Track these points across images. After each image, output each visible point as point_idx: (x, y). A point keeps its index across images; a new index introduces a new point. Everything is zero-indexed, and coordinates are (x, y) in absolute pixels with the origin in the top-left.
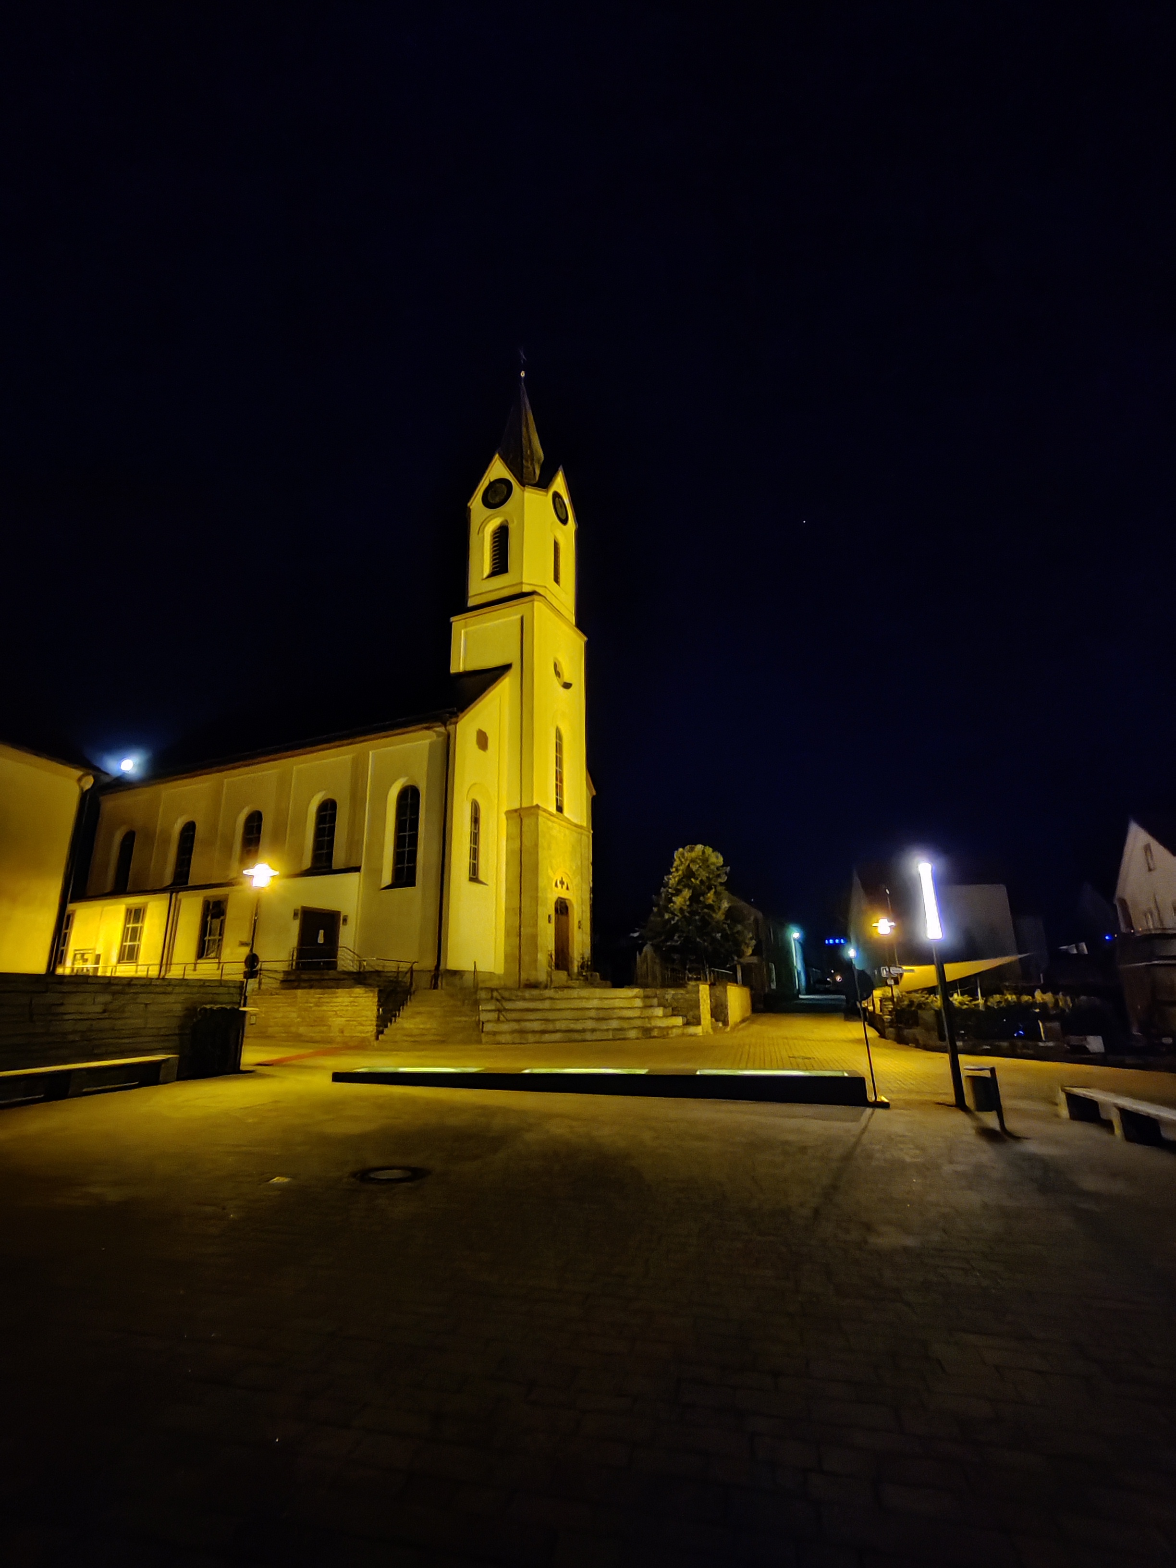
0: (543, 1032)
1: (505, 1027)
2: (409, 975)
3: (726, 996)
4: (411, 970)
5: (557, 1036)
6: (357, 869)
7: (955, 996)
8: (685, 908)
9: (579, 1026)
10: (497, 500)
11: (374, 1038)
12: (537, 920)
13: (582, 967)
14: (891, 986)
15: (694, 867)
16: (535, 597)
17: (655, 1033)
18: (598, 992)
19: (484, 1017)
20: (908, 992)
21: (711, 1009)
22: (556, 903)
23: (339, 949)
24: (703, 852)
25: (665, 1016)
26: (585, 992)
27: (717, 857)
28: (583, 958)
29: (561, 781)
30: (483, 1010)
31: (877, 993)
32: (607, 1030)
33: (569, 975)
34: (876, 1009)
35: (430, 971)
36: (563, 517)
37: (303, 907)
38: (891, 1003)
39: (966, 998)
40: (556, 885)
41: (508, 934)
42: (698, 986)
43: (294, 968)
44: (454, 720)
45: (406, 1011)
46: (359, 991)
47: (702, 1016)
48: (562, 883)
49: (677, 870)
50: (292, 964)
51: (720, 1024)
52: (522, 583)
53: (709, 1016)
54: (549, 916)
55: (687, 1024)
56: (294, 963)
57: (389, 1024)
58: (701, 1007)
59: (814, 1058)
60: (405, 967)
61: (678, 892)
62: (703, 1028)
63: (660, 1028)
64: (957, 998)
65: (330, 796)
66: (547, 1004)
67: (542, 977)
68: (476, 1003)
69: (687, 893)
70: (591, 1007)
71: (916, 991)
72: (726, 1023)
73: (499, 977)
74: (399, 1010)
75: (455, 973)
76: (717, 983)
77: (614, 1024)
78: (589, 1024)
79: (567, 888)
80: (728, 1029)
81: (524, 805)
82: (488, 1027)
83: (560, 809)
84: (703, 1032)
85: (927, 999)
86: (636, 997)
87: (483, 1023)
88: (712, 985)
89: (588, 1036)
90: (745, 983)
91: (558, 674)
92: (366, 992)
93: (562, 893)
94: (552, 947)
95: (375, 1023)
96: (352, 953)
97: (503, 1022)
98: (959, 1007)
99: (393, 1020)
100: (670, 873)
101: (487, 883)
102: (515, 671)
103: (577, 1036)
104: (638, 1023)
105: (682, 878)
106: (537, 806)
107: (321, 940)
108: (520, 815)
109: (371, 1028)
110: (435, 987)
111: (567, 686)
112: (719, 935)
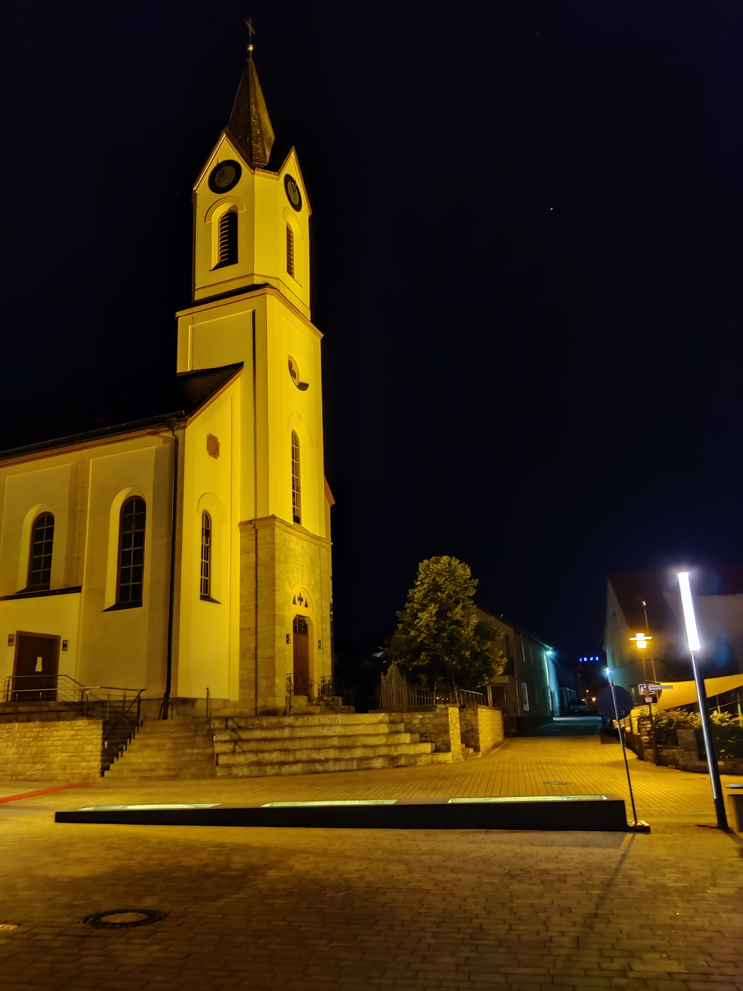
0: (282, 764)
1: (241, 759)
2: (135, 705)
3: (477, 720)
4: (139, 700)
5: (297, 768)
6: (78, 589)
7: (715, 713)
8: (431, 624)
9: (321, 756)
10: (224, 184)
11: (99, 775)
12: (274, 641)
13: (322, 691)
14: (649, 704)
15: (440, 580)
16: (267, 290)
17: (403, 761)
18: (341, 718)
19: (218, 748)
20: (667, 711)
21: (461, 734)
22: (294, 621)
23: (59, 677)
24: (450, 564)
25: (414, 743)
26: (326, 719)
27: (465, 570)
28: (323, 681)
29: (298, 489)
30: (217, 742)
31: (635, 713)
32: (352, 759)
33: (310, 700)
34: (634, 730)
35: (158, 699)
36: (296, 203)
37: (18, 632)
38: (649, 722)
39: (727, 715)
40: (294, 603)
41: (243, 656)
42: (447, 709)
43: (9, 699)
44: (182, 424)
45: (135, 744)
46: (81, 723)
47: (452, 742)
48: (301, 600)
49: (423, 584)
50: (8, 696)
51: (471, 750)
52: (252, 274)
53: (459, 742)
54: (288, 636)
55: (437, 750)
56: (10, 694)
57: (115, 759)
58: (451, 732)
59: (571, 784)
60: (131, 696)
61: (424, 608)
62: (453, 755)
63: (407, 756)
64: (716, 715)
65: (47, 510)
66: (287, 733)
67: (280, 703)
68: (210, 733)
69: (433, 608)
70: (333, 734)
71: (675, 709)
72: (477, 749)
73: (234, 705)
74: (126, 744)
75: (185, 701)
76: (467, 706)
77: (359, 753)
78: (332, 754)
79: (306, 606)
80: (480, 755)
81: (259, 516)
82: (222, 760)
83: (297, 519)
84: (453, 759)
85: (686, 716)
86: (381, 722)
87: (217, 755)
88: (462, 708)
89: (331, 766)
90: (497, 705)
91: (293, 374)
92: (90, 724)
93: (299, 610)
94: (290, 669)
95: (99, 758)
96: (73, 683)
97: (240, 754)
98: (720, 725)
99: (120, 755)
100: (415, 586)
101: (221, 602)
102: (247, 371)
103: (318, 767)
104: (383, 751)
105: (428, 592)
106: (273, 517)
107: (39, 668)
108: (254, 527)
109: (97, 764)
110: (165, 717)
111: (303, 386)
112: (468, 654)
